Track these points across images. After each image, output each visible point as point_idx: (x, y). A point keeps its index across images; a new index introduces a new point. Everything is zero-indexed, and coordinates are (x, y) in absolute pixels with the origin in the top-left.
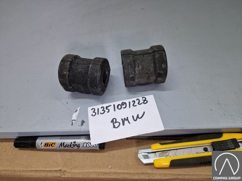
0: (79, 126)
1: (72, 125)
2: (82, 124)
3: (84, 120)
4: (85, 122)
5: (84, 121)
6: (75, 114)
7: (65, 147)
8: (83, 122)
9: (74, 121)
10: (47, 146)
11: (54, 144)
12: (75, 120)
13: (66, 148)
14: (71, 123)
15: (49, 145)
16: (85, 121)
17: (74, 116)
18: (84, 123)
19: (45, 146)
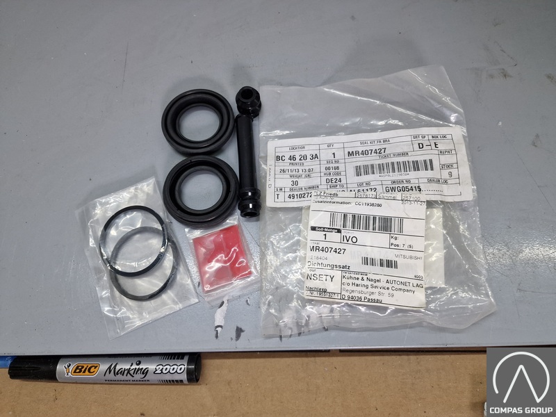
0: (232, 339)
1: (217, 337)
2: (238, 336)
3: (239, 326)
4: (243, 331)
5: (241, 329)
6: (219, 310)
7: (117, 374)
8: (239, 331)
9: (219, 329)
10: (80, 372)
11: (96, 367)
12: (221, 326)
13: (119, 377)
14: (215, 332)
15: (83, 370)
16: (243, 328)
17: (219, 318)
18: (242, 334)
19: (75, 372)
